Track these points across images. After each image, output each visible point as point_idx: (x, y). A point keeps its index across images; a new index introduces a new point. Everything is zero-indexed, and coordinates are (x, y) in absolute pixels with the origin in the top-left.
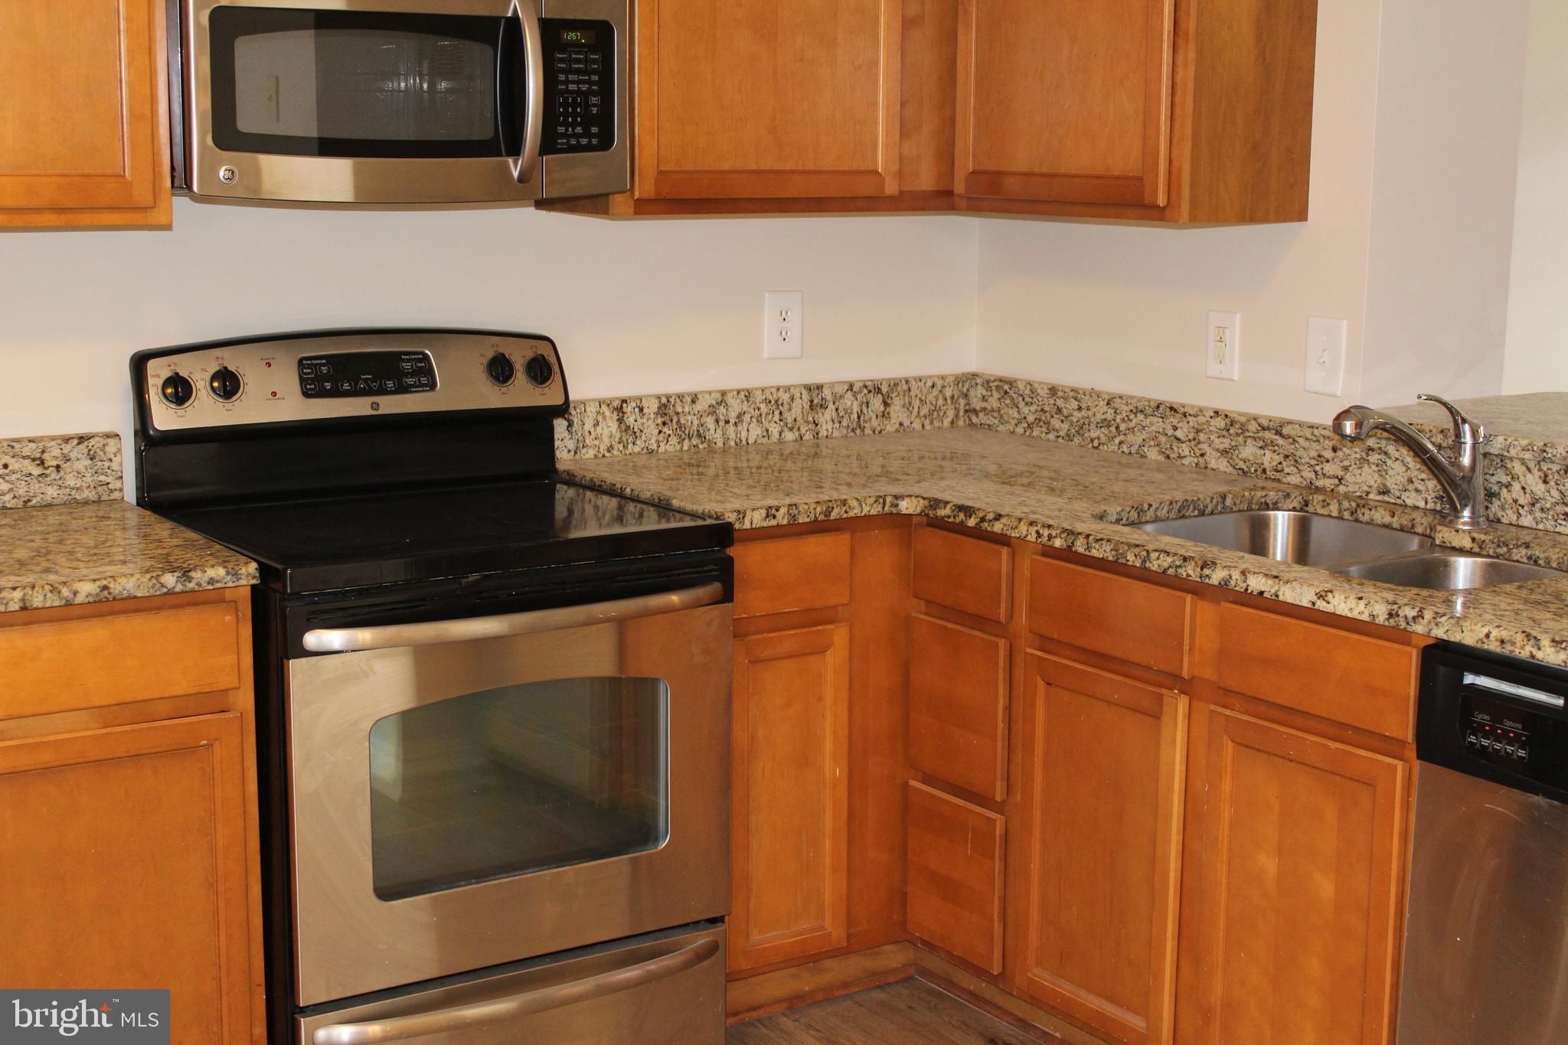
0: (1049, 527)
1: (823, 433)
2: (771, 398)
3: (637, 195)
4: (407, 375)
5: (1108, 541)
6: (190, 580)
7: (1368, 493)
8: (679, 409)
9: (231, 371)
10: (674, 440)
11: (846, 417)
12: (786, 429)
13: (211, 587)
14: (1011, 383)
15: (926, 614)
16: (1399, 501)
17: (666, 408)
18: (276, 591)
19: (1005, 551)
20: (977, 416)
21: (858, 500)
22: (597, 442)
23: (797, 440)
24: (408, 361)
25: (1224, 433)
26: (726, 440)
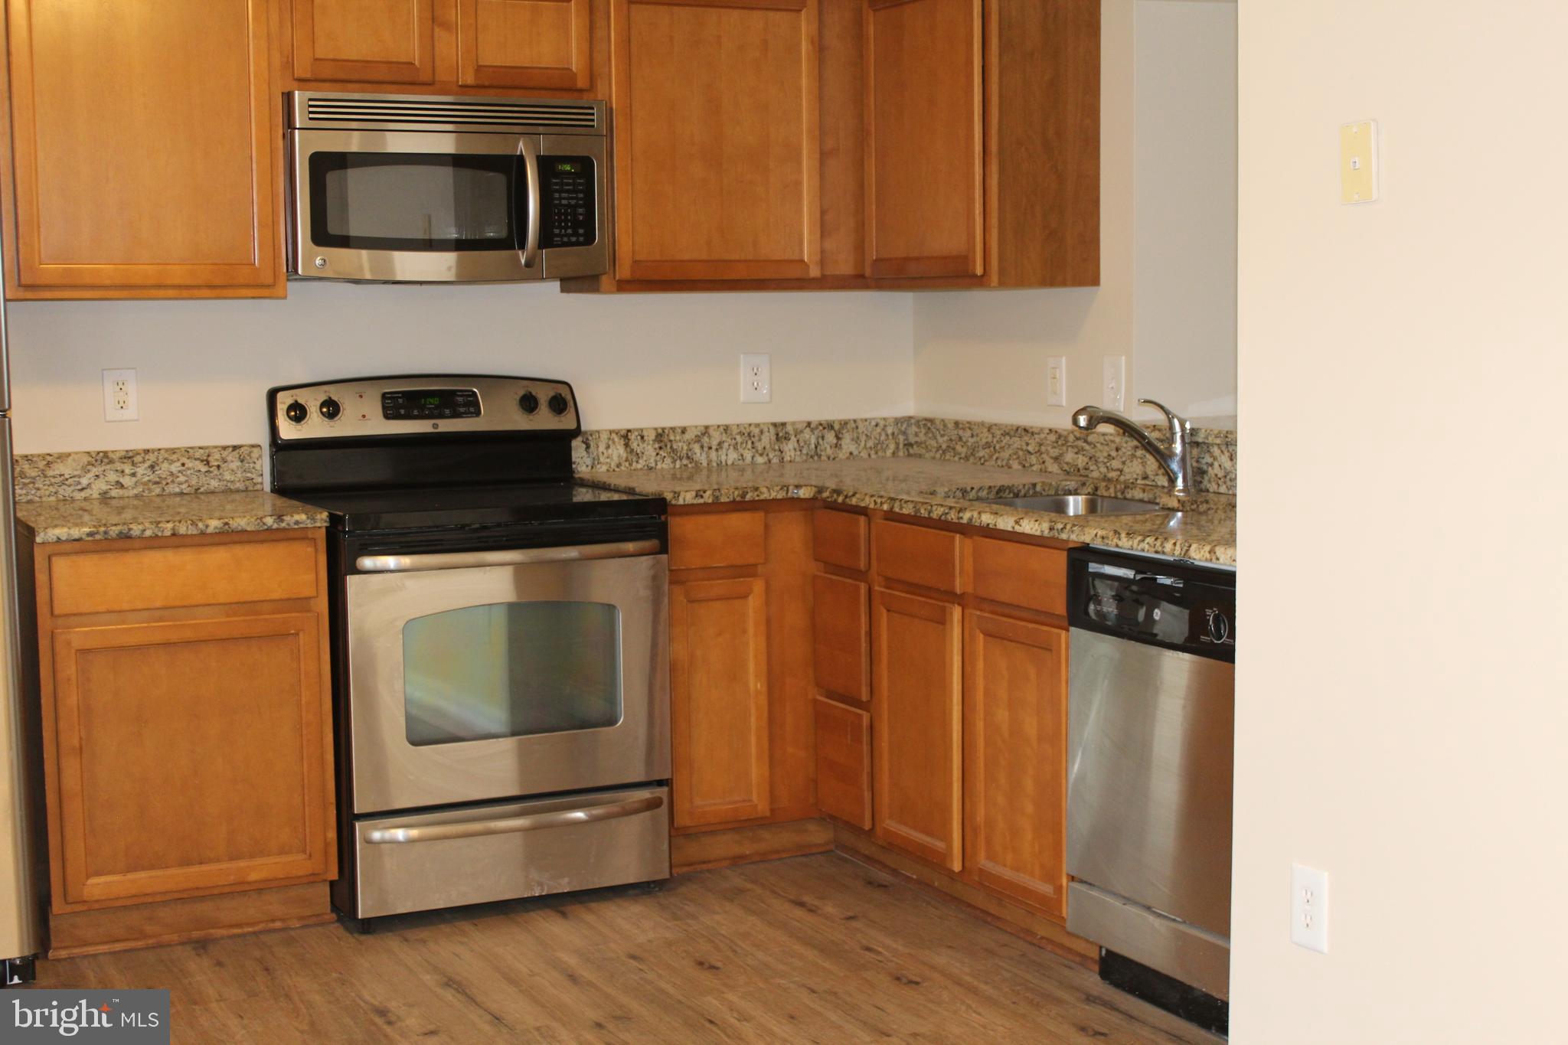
0: (881, 497)
1: (787, 458)
2: (744, 431)
3: (617, 278)
4: (460, 405)
5: (912, 502)
6: (282, 521)
7: (1136, 479)
8: (672, 438)
9: (335, 401)
10: (668, 460)
11: (806, 447)
12: (757, 455)
13: (296, 527)
14: (931, 421)
15: (826, 573)
16: (1154, 483)
17: (661, 436)
18: (339, 531)
19: (862, 519)
20: (912, 447)
21: (767, 487)
22: (608, 460)
23: (766, 463)
24: (461, 396)
25: (1055, 444)
26: (709, 462)
